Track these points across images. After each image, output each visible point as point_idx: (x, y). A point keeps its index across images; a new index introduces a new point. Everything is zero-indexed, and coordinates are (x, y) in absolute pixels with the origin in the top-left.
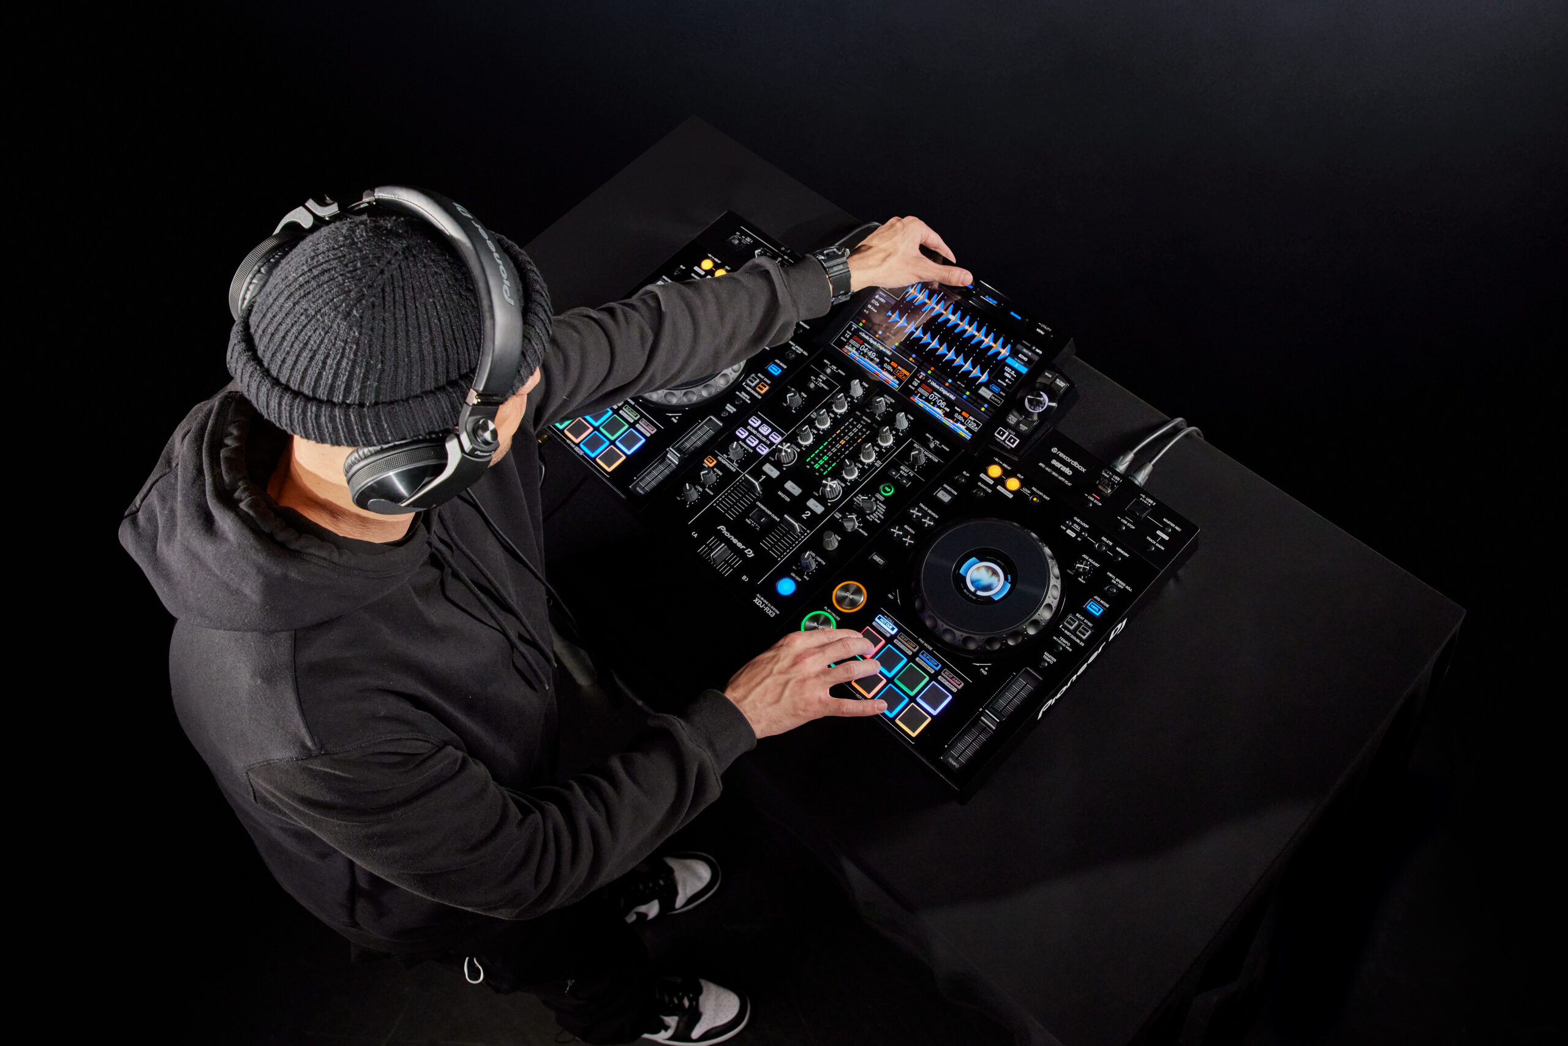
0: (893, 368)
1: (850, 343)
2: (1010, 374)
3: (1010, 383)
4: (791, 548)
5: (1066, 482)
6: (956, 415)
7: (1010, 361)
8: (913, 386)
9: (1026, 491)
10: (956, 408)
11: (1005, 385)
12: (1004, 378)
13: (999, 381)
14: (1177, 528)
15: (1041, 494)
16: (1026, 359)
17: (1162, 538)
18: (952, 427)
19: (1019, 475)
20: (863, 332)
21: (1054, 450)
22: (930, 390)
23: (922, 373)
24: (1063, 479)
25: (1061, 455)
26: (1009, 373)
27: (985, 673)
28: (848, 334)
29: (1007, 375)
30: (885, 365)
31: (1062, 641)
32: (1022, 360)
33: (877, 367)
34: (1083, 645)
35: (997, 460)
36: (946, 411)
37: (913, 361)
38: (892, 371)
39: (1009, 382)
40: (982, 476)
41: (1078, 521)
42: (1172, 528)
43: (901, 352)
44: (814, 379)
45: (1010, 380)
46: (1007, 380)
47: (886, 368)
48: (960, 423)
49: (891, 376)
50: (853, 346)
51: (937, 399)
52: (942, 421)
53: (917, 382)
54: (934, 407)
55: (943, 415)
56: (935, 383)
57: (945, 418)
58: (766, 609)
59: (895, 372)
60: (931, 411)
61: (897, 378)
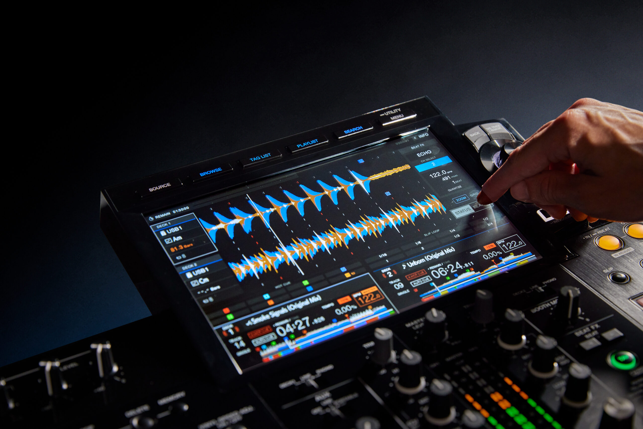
0: (350, 303)
1: (260, 347)
2: (446, 175)
3: (460, 181)
6: (485, 257)
7: (421, 168)
8: (401, 290)
10: (473, 253)
11: (460, 186)
12: (449, 184)
13: (449, 190)
16: (429, 152)
20: (250, 319)
22: (422, 272)
23: (383, 271)
26: (443, 176)
29: (445, 179)
30: (338, 312)
32: (428, 156)
36: (472, 266)
37: (353, 273)
38: (355, 307)
39: (457, 182)
43: (326, 283)
45: (455, 179)
46: (453, 182)
47: (345, 314)
48: (504, 257)
49: (365, 310)
50: (268, 344)
51: (444, 270)
52: (490, 276)
53: (397, 283)
54: (457, 278)
55: (479, 272)
56: (412, 262)
57: (485, 271)
59: (361, 304)
60: (463, 284)
61: (375, 305)
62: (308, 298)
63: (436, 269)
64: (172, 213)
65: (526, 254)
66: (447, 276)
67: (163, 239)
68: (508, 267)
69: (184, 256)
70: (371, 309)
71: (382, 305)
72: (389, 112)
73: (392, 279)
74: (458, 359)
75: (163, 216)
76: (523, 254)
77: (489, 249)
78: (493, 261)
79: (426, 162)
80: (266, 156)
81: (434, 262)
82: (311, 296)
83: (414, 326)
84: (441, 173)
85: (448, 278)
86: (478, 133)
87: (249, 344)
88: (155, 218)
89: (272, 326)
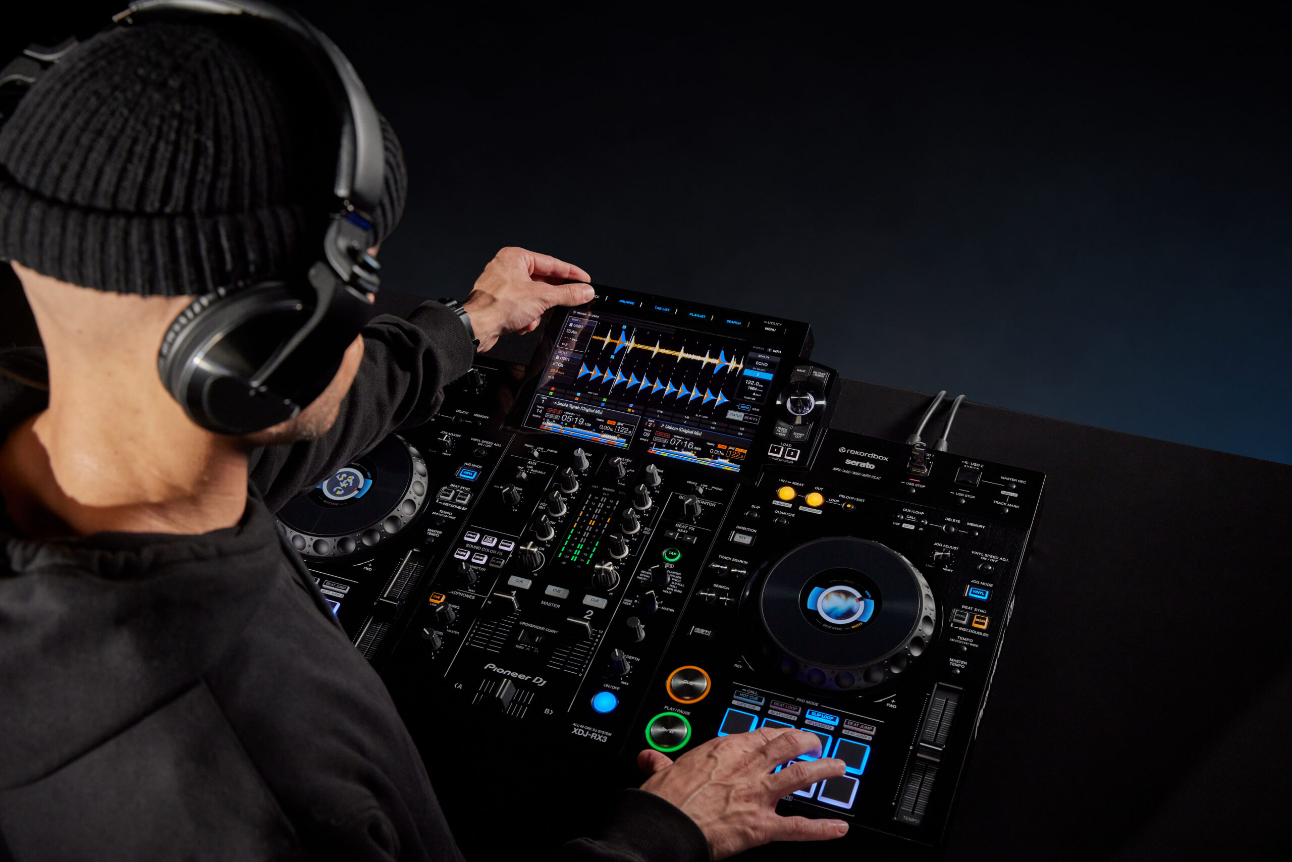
0: (612, 426)
1: (546, 418)
2: (755, 387)
3: (760, 395)
4: (588, 657)
5: (874, 477)
6: (712, 451)
8: (645, 437)
9: (832, 501)
10: (708, 443)
11: (754, 399)
12: (750, 393)
13: (745, 397)
14: (1021, 482)
15: (852, 498)
16: (766, 364)
17: (1010, 496)
18: (713, 465)
19: (817, 488)
20: (558, 401)
21: (842, 450)
22: (668, 435)
23: (649, 421)
24: (869, 476)
25: (852, 452)
26: (753, 386)
27: (894, 707)
28: (540, 409)
29: (751, 388)
30: (601, 427)
31: (962, 639)
32: (762, 367)
33: (591, 432)
34: (987, 635)
35: (783, 481)
36: (697, 451)
37: (633, 411)
38: (612, 430)
39: (757, 395)
40: (775, 502)
41: (909, 511)
42: (1015, 483)
43: (614, 407)
44: (523, 468)
45: (757, 392)
46: (754, 394)
47: (603, 430)
48: (721, 458)
49: (614, 436)
50: (551, 420)
51: (680, 442)
52: (700, 463)
53: (647, 432)
54: (681, 451)
55: (697, 457)
56: (670, 426)
57: (700, 458)
58: (593, 736)
59: (617, 431)
60: (679, 457)
61: (622, 436)
62: (596, 409)
63: (677, 439)
64: (587, 315)
65: (737, 465)
66: (677, 446)
67: (568, 327)
68: (716, 465)
69: (566, 345)
70: (618, 437)
71: (625, 439)
72: (772, 322)
73: (648, 428)
75: (581, 314)
76: (735, 464)
77: (721, 448)
78: (713, 456)
79: (756, 370)
80: (666, 310)
81: (681, 434)
82: (598, 409)
84: (755, 383)
85: (676, 448)
87: (543, 414)
88: (576, 313)
89: (563, 412)
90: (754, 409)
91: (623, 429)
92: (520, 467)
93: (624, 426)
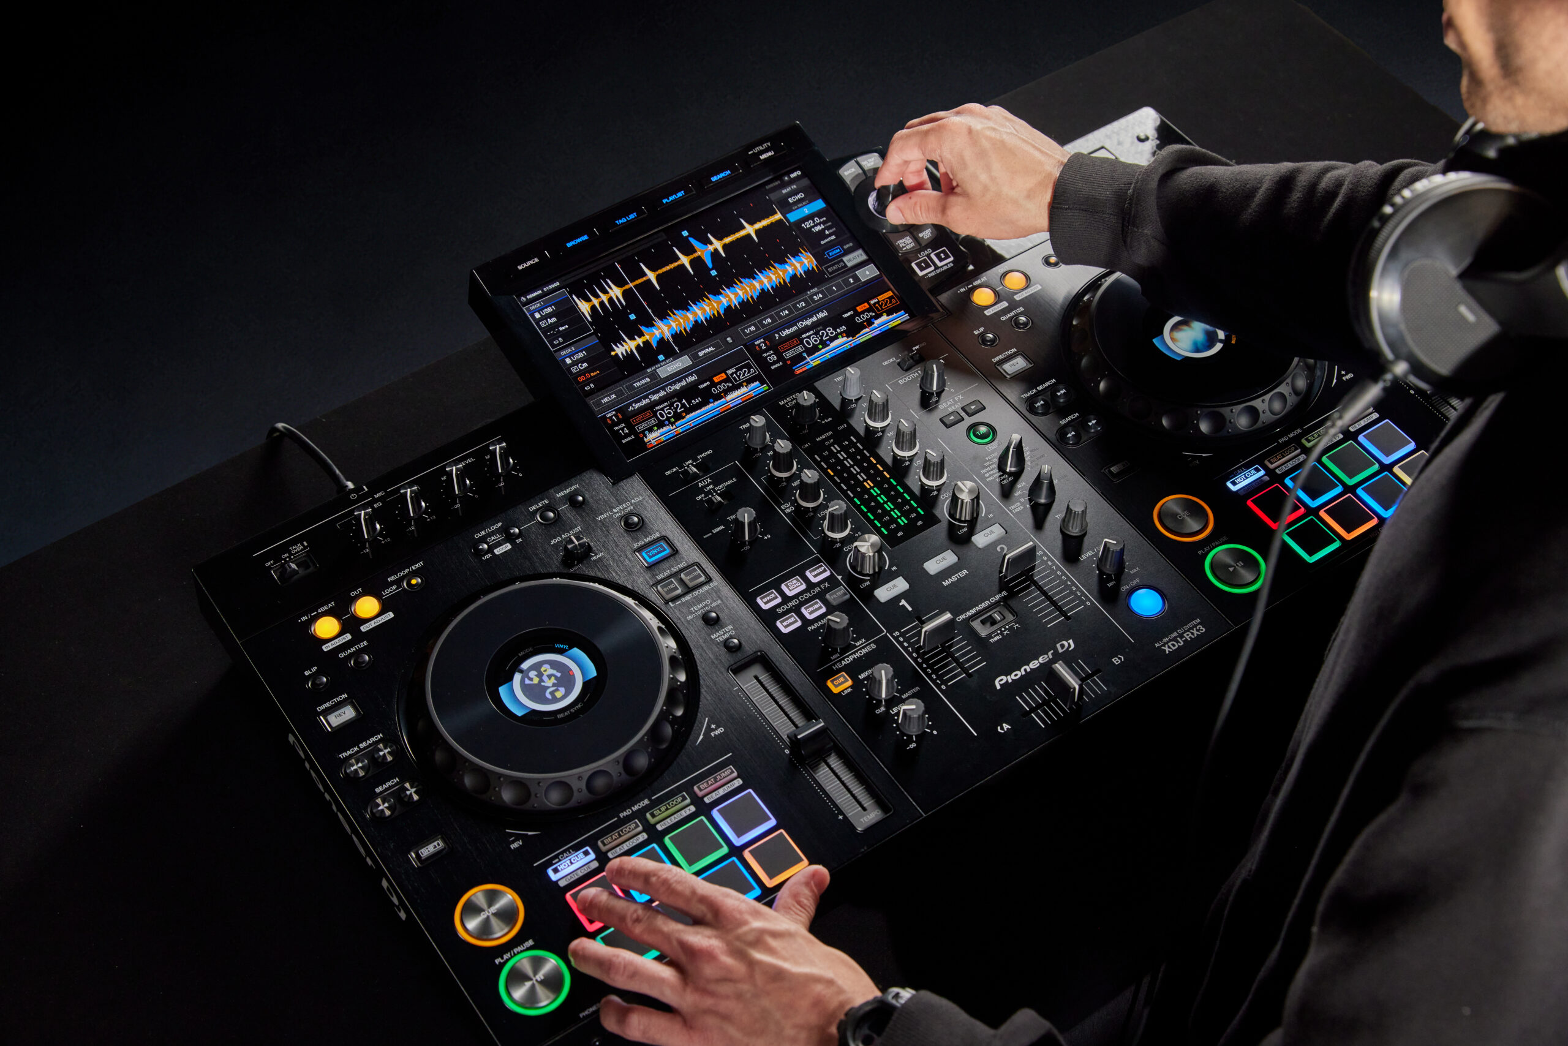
0: (725, 381)
1: (643, 432)
2: (819, 224)
3: (834, 229)
4: (1069, 583)
6: (858, 320)
7: (793, 217)
8: (774, 363)
10: (845, 316)
11: (833, 237)
12: (821, 235)
13: (823, 242)
16: (801, 196)
18: (876, 332)
20: (630, 404)
22: (795, 341)
23: (757, 343)
26: (816, 225)
28: (622, 429)
29: (818, 228)
30: (714, 391)
32: (800, 201)
33: (711, 405)
35: (965, 289)
36: (844, 331)
38: (730, 385)
39: (831, 231)
40: (983, 315)
44: (703, 496)
45: (828, 228)
46: (827, 232)
47: (721, 392)
48: (876, 319)
49: (739, 388)
50: (651, 430)
51: (817, 337)
52: (861, 341)
53: (770, 355)
54: (829, 345)
55: (851, 338)
56: (784, 331)
57: (857, 336)
58: (1188, 636)
59: (736, 381)
60: (835, 352)
61: (749, 381)
62: (684, 377)
63: (809, 337)
64: (543, 291)
65: (899, 313)
66: (819, 344)
67: (538, 321)
68: (880, 330)
69: (561, 340)
70: (746, 386)
71: (756, 382)
72: (758, 148)
73: (766, 351)
74: (828, 439)
75: (534, 295)
76: (896, 313)
77: (862, 310)
78: (865, 323)
79: (798, 208)
80: (632, 216)
81: (807, 329)
82: (687, 376)
83: (787, 403)
84: (814, 222)
85: (820, 346)
86: (853, 170)
87: (633, 431)
88: (527, 298)
89: (653, 412)
90: (846, 247)
91: (740, 374)
92: (700, 497)
93: (737, 370)
